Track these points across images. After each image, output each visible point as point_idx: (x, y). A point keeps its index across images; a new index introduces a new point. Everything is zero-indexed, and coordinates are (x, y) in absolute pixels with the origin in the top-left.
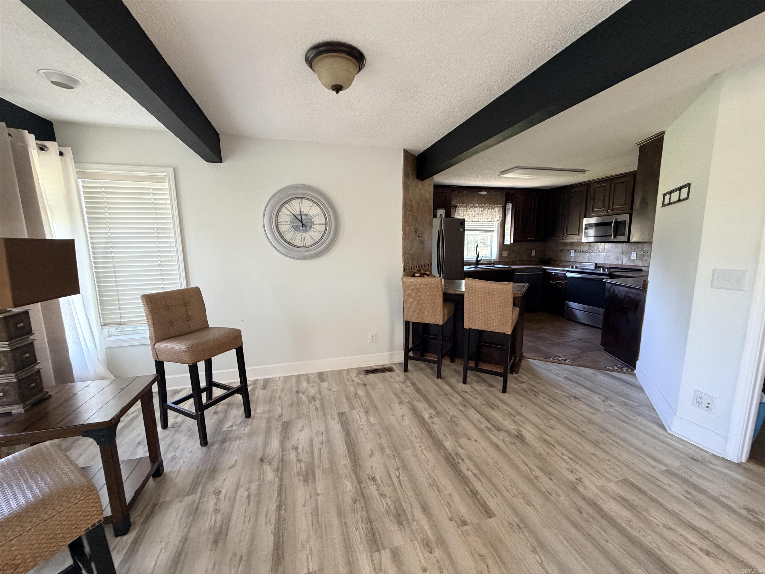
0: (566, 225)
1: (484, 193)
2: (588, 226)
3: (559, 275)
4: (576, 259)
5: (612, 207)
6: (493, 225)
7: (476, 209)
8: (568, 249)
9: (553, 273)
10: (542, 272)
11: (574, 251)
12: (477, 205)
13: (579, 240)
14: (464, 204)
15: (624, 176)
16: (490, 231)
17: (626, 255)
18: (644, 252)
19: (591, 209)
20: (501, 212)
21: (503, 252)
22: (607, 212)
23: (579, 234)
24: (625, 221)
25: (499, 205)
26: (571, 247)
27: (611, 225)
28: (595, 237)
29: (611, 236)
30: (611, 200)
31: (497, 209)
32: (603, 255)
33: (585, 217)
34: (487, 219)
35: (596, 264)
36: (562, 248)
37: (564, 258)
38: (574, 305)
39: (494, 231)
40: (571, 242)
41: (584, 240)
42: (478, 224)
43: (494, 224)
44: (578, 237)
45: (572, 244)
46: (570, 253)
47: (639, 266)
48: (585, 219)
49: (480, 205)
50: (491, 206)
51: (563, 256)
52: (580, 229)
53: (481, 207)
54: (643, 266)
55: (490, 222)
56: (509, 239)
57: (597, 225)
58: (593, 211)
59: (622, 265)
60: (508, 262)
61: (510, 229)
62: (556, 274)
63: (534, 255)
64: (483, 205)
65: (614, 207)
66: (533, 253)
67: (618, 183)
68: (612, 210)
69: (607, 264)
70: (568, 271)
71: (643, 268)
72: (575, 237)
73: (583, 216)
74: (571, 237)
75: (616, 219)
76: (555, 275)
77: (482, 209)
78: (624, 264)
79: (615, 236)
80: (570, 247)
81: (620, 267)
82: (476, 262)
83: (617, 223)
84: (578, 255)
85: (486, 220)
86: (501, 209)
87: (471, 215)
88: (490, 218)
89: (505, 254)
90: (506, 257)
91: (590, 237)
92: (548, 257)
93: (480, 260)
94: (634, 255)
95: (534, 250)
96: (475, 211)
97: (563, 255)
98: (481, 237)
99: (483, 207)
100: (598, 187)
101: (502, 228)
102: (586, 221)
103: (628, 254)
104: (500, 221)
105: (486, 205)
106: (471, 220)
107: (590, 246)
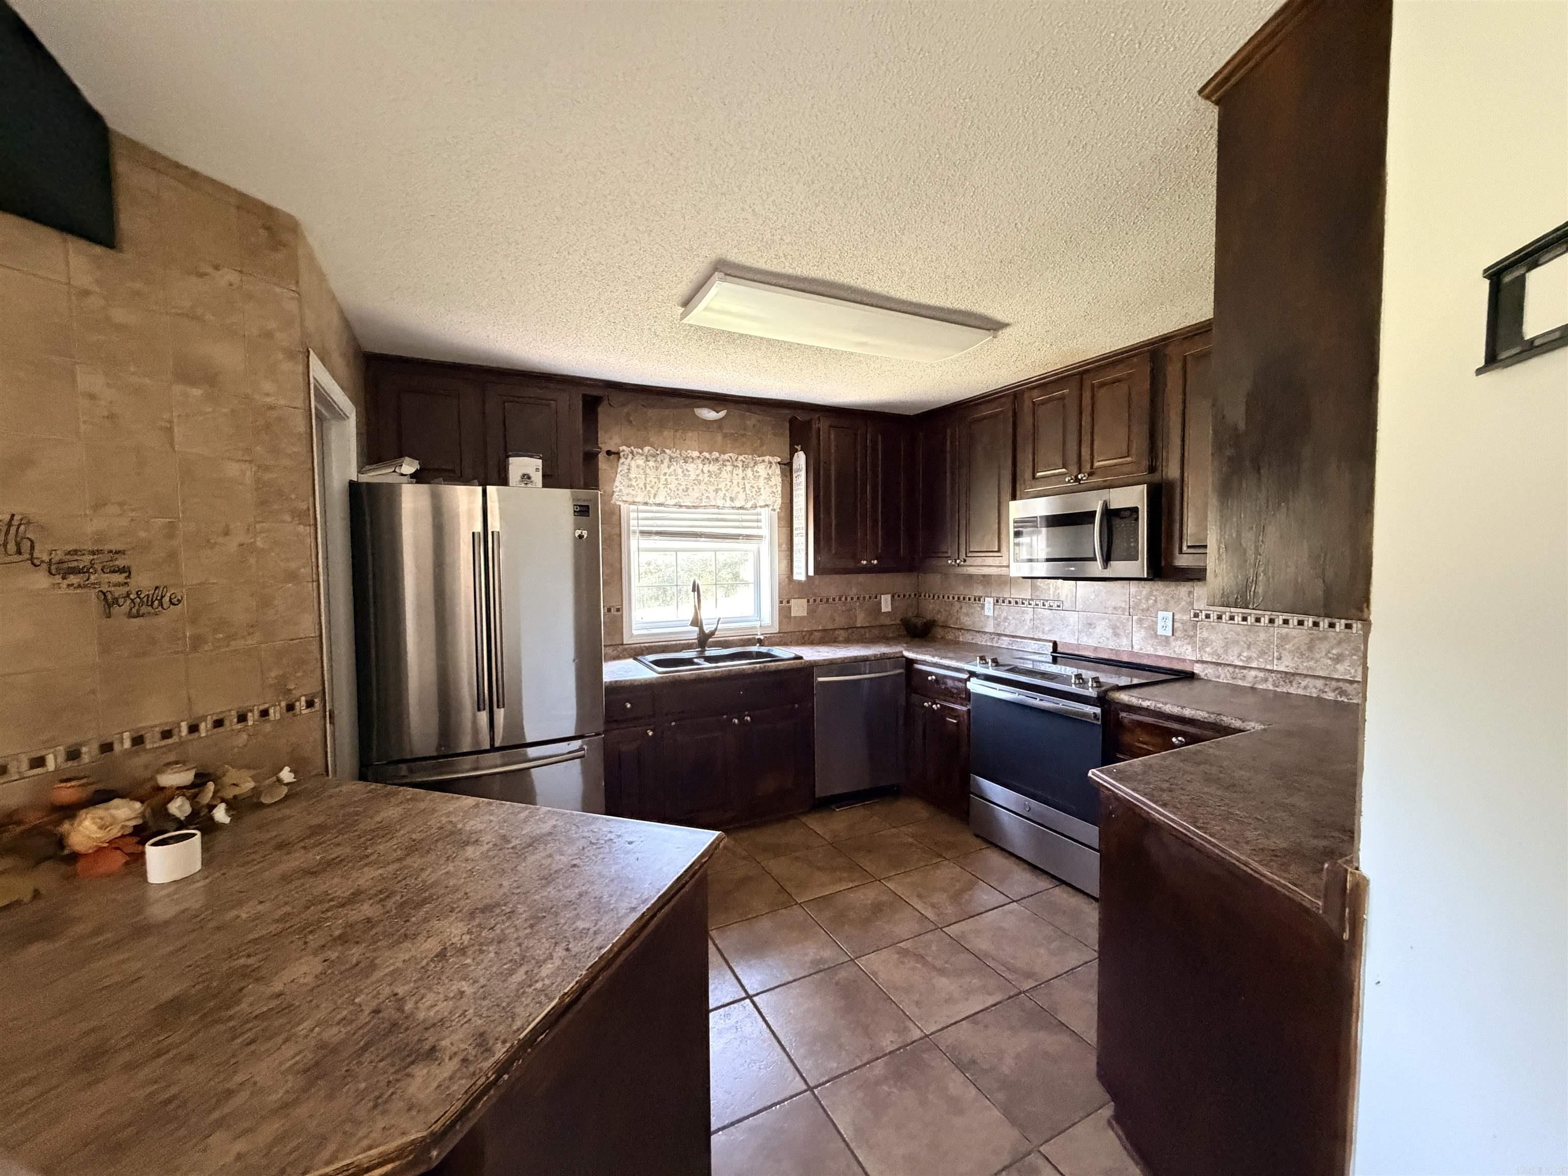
0: (963, 522)
1: (708, 414)
2: (1025, 525)
3: (950, 683)
4: (998, 625)
5: (1089, 466)
6: (758, 521)
7: (691, 467)
8: (978, 593)
9: (931, 674)
10: (902, 671)
11: (991, 600)
12: (696, 454)
13: (1003, 571)
14: (647, 449)
15: (1121, 361)
16: (748, 537)
17: (1140, 621)
18: (1196, 615)
19: (1028, 475)
20: (777, 479)
21: (793, 601)
22: (1077, 480)
23: (999, 551)
24: (1134, 510)
25: (767, 458)
26: (984, 586)
27: (1094, 523)
28: (1048, 560)
29: (1094, 559)
30: (1086, 438)
31: (762, 469)
32: (1073, 617)
33: (1014, 497)
34: (732, 499)
35: (1055, 644)
36: (962, 590)
37: (967, 621)
38: (995, 791)
39: (760, 537)
40: (984, 576)
41: (1017, 570)
42: (699, 514)
43: (762, 517)
44: (997, 561)
45: (986, 580)
46: (983, 607)
47: (1184, 660)
48: (1012, 504)
49: (707, 455)
50: (741, 458)
51: (967, 615)
52: (1003, 536)
53: (705, 461)
54: (1197, 662)
55: (741, 508)
56: (804, 565)
57: (1054, 521)
58: (1034, 477)
59: (1132, 653)
60: (811, 632)
61: (804, 531)
62: (940, 679)
63: (889, 609)
64: (716, 454)
65: (1097, 464)
66: (886, 604)
67: (1103, 385)
68: (1091, 474)
69: (1087, 647)
70: (972, 674)
71: (1197, 669)
72: (989, 561)
73: (1009, 496)
74: (978, 561)
75: (1106, 505)
76: (937, 681)
77: (714, 468)
78: (1136, 649)
79: (1107, 559)
80: (981, 588)
81: (1125, 659)
82: (699, 639)
83: (1110, 514)
84: (1004, 614)
85: (728, 503)
86: (778, 471)
87: (672, 486)
88: (742, 496)
89: (799, 608)
90: (802, 618)
91: (1038, 561)
92: (929, 617)
93: (712, 634)
94: (1164, 622)
95: (889, 597)
96: (685, 473)
97: (964, 610)
98: (722, 557)
99: (717, 460)
100: (1043, 403)
101: (785, 530)
102: (1017, 509)
103: (1146, 617)
104: (777, 506)
105: (726, 457)
106: (673, 502)
107: (1034, 588)
